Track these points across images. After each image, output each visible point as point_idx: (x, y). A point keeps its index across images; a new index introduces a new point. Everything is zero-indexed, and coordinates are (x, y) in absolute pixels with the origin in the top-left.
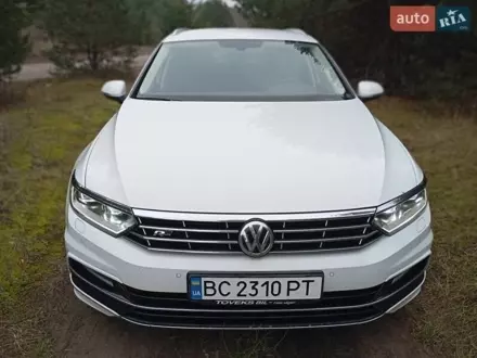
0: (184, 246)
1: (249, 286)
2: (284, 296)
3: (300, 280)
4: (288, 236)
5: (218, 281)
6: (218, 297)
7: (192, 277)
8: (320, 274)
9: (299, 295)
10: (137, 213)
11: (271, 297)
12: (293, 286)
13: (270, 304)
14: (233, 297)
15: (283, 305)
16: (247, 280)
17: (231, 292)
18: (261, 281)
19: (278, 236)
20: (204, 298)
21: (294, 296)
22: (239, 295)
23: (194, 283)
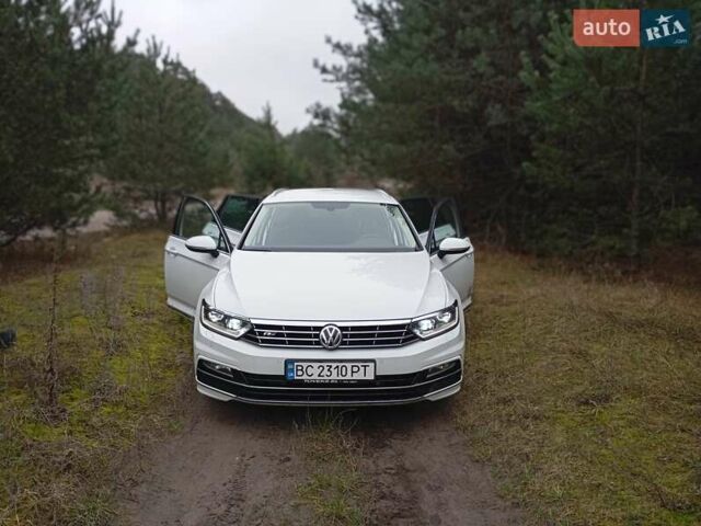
0: (283, 342)
1: (327, 368)
2: (349, 377)
3: (359, 365)
4: (352, 336)
5: (305, 365)
6: (305, 377)
7: (288, 362)
8: (373, 361)
9: (359, 376)
10: (253, 321)
11: (341, 378)
12: (355, 369)
13: (340, 383)
14: (315, 377)
15: (349, 384)
16: (325, 364)
17: (314, 374)
18: (334, 365)
19: (345, 336)
20: (296, 378)
21: (356, 377)
22: (319, 375)
23: (290, 367)
